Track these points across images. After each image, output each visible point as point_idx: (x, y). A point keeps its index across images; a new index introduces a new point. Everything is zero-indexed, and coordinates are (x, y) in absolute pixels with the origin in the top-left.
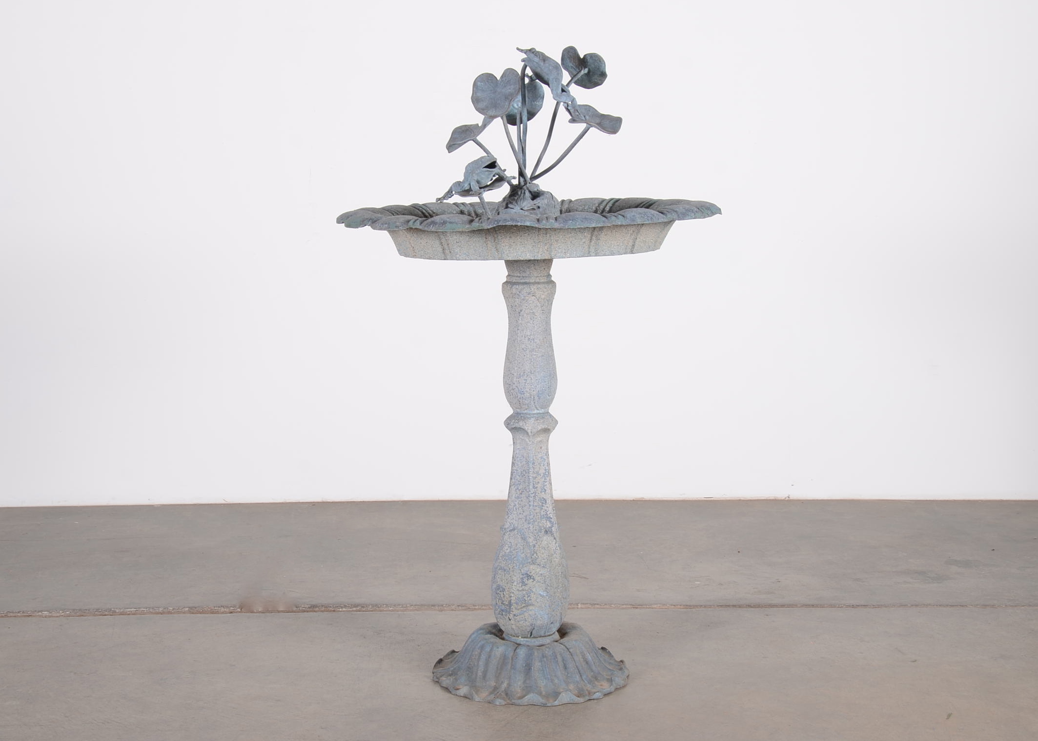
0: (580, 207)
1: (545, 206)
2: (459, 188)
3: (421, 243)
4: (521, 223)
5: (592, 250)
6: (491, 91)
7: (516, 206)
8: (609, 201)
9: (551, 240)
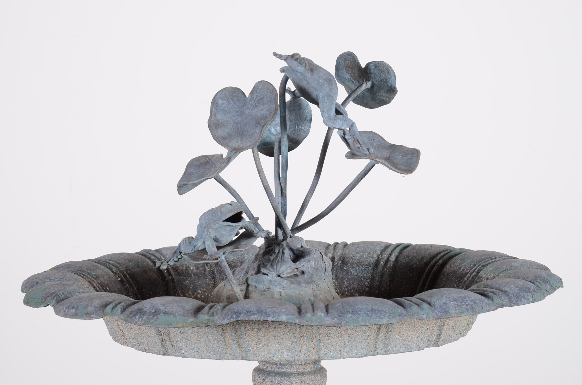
0: (358, 255)
1: (311, 271)
2: (190, 248)
3: (131, 328)
4: (273, 317)
5: (380, 345)
6: (237, 112)
7: (270, 271)
8: (395, 248)
9: (320, 334)
